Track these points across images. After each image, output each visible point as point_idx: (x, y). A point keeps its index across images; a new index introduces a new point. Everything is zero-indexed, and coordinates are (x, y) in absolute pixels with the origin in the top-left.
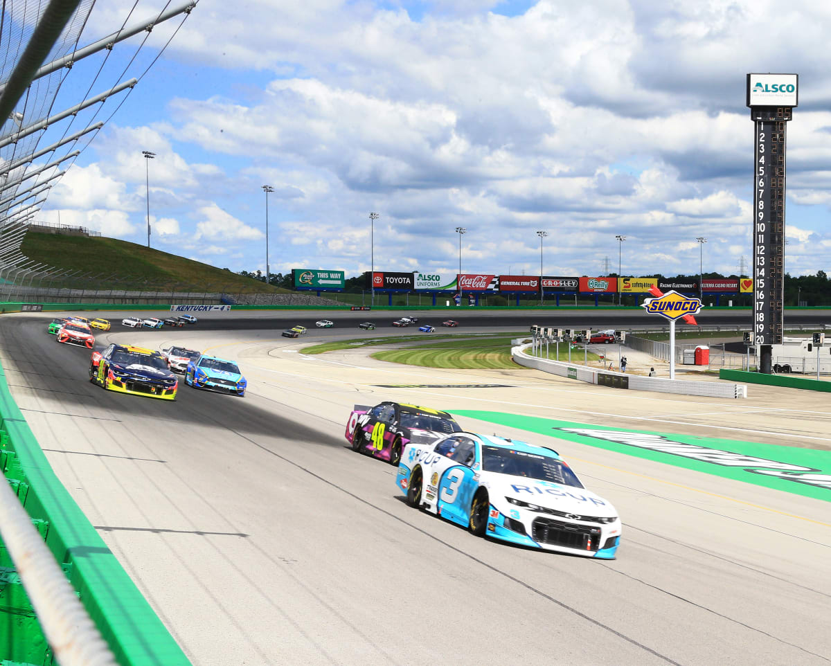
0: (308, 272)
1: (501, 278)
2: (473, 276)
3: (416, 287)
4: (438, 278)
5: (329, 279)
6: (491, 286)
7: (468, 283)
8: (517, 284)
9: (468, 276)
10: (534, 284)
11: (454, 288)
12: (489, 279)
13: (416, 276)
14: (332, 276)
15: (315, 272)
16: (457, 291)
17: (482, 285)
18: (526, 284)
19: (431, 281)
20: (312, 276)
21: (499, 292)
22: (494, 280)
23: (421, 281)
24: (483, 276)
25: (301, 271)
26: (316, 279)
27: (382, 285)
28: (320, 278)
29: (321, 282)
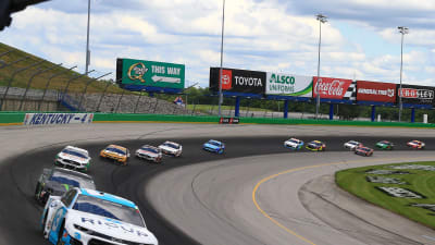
0: (139, 63)
1: (359, 84)
2: (330, 80)
3: (268, 91)
4: (292, 80)
5: (166, 75)
6: (348, 94)
7: (326, 90)
8: (374, 92)
9: (326, 80)
10: (391, 93)
11: (309, 94)
12: (347, 84)
13: (268, 77)
14: (170, 71)
15: (149, 64)
16: (314, 99)
17: (338, 92)
18: (383, 93)
19: (285, 84)
20: (144, 69)
21: (356, 101)
22: (352, 86)
23: (274, 83)
24: (340, 80)
25: (132, 62)
26: (150, 74)
27: (230, 87)
28: (154, 74)
29: (155, 79)
